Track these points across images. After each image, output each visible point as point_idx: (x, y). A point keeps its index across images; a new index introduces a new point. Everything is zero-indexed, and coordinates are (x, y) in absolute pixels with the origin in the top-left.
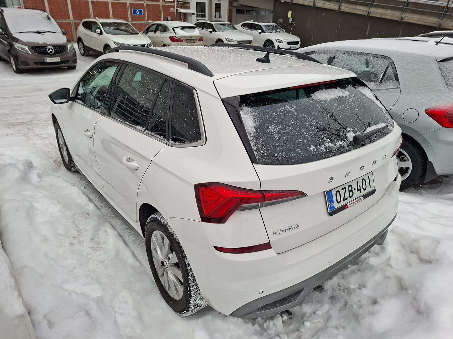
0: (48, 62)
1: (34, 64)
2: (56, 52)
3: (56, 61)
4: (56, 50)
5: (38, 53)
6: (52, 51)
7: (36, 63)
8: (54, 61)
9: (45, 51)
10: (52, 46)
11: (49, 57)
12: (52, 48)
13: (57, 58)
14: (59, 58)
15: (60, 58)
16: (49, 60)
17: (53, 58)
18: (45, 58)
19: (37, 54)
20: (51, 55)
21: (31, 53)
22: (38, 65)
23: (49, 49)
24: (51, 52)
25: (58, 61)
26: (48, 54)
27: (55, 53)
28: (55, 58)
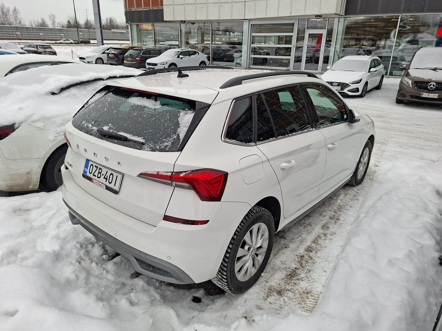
0: (423, 96)
1: (410, 96)
2: (437, 89)
3: (432, 97)
4: (438, 87)
5: (418, 88)
6: (433, 87)
7: (412, 97)
8: (430, 97)
9: (425, 86)
10: (436, 83)
11: (427, 93)
12: (435, 84)
13: (435, 94)
14: (437, 95)
15: (439, 95)
16: (425, 95)
17: (431, 94)
18: (422, 93)
19: (416, 88)
20: (429, 91)
21: (411, 87)
22: (413, 98)
23: (431, 85)
24: (431, 88)
25: (434, 97)
26: (428, 89)
27: (435, 90)
28: (433, 94)
